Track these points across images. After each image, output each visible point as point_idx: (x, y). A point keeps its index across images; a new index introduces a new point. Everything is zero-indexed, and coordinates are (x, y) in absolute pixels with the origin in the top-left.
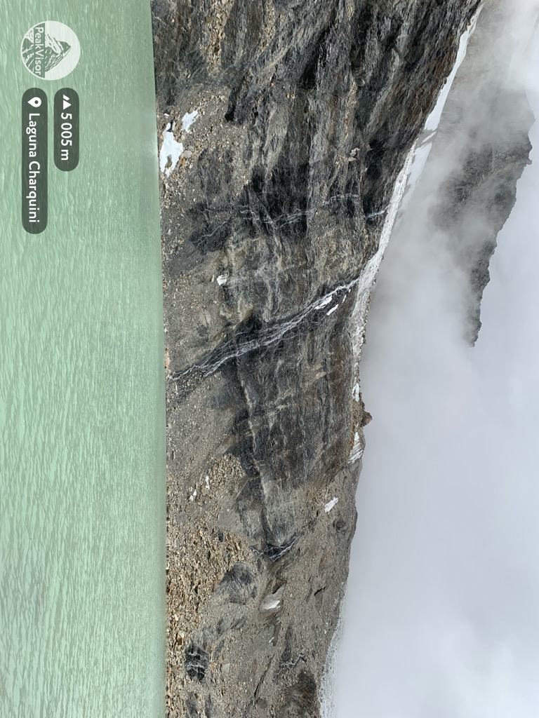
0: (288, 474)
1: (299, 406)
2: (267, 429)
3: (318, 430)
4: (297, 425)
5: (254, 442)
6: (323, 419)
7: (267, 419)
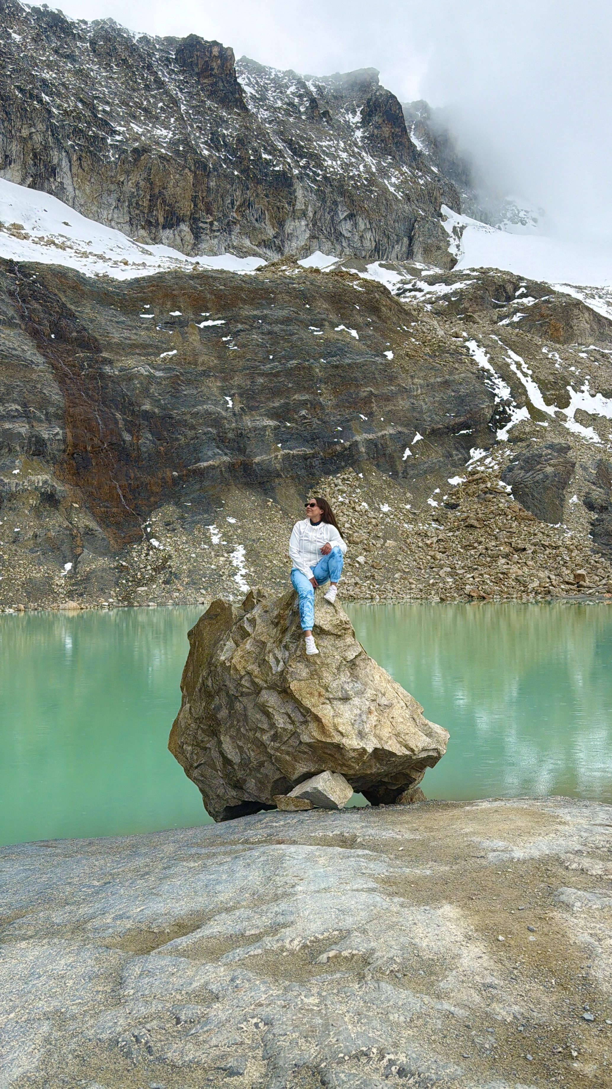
0: (365, 391)
1: (241, 371)
2: (276, 428)
3: (294, 338)
4: (276, 375)
5: (294, 452)
6: (277, 328)
7: (255, 429)
